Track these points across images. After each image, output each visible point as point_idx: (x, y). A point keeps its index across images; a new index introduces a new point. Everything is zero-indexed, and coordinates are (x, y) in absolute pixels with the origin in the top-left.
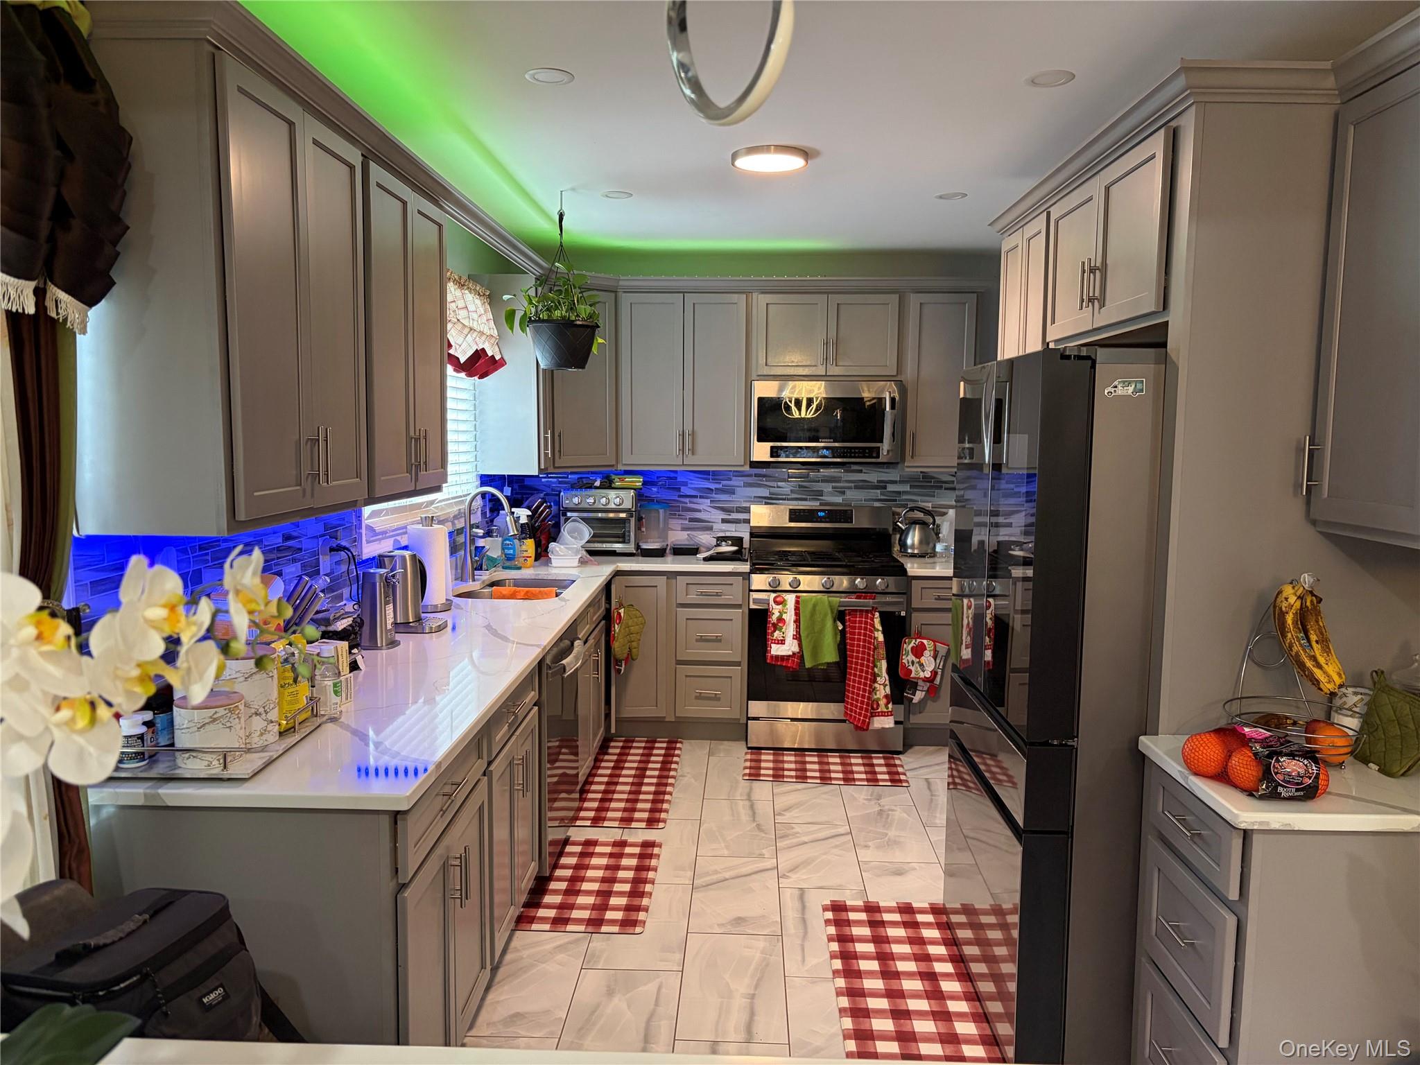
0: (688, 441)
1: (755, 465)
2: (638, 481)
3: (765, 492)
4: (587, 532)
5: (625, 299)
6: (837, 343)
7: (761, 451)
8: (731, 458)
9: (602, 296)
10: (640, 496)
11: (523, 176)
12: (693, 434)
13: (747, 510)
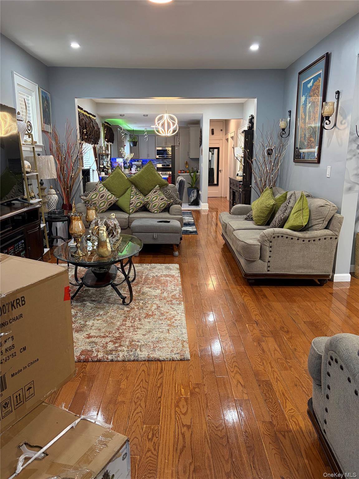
0: (148, 155)
1: (157, 158)
2: (142, 161)
3: (159, 163)
4: (136, 167)
5: (139, 137)
6: (166, 142)
7: (158, 157)
8: (154, 158)
9: (137, 137)
10: (142, 163)
11: (129, 126)
12: (149, 155)
13: (156, 165)
